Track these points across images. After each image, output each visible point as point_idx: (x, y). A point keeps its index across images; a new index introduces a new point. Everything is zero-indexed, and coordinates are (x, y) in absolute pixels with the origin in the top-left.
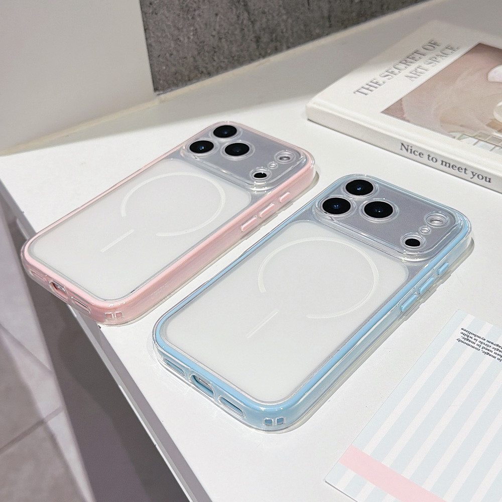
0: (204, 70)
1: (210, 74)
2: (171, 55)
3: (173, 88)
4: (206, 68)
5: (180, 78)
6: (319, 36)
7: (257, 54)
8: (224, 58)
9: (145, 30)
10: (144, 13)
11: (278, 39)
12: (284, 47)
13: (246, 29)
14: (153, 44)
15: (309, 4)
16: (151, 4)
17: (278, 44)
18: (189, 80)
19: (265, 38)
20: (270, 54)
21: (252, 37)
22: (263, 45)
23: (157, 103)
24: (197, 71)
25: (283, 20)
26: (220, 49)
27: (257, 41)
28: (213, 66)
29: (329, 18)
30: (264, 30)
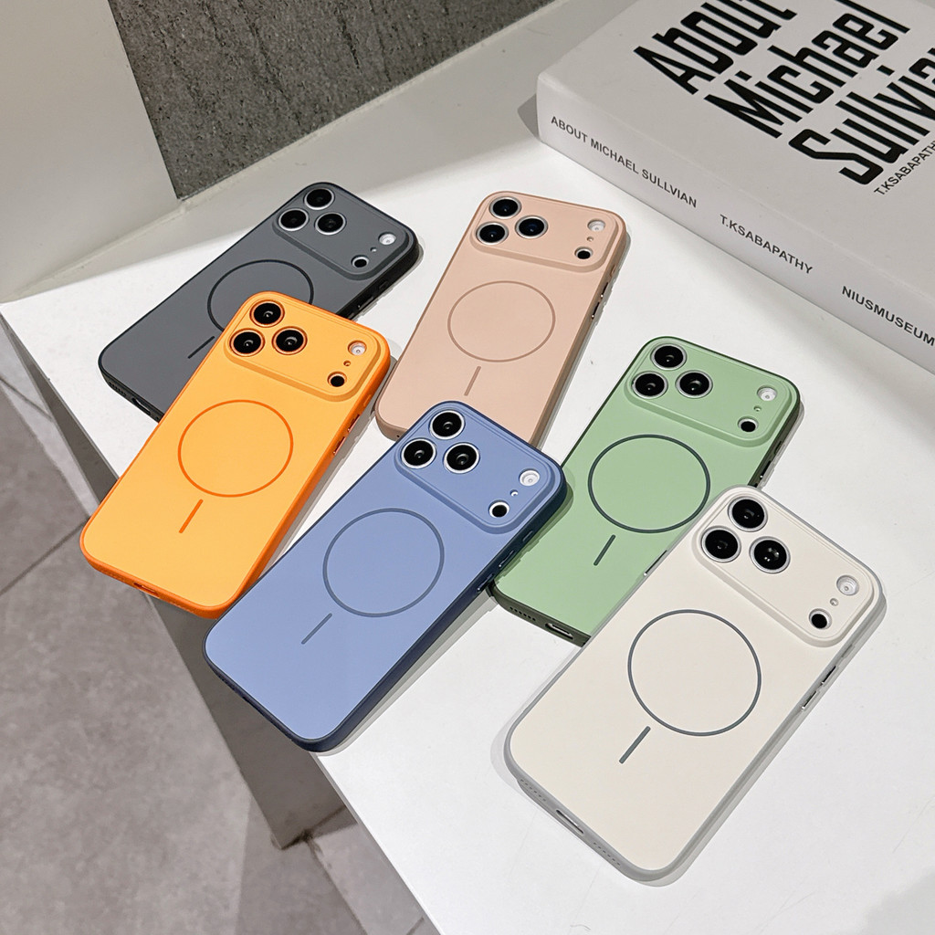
0: (236, 163)
1: (243, 166)
2: (192, 155)
3: (200, 190)
4: (238, 160)
5: (206, 177)
6: (376, 95)
7: (300, 131)
8: (258, 144)
9: (157, 137)
10: (154, 121)
11: (324, 108)
12: (334, 117)
13: (280, 109)
14: (169, 150)
15: (357, 63)
16: (160, 109)
17: (326, 114)
18: (219, 177)
19: (307, 112)
20: (316, 128)
21: (289, 114)
22: (305, 120)
23: (182, 210)
24: (226, 165)
25: (326, 87)
26: (251, 136)
27: (297, 117)
28: (245, 156)
29: (386, 71)
30: (304, 104)
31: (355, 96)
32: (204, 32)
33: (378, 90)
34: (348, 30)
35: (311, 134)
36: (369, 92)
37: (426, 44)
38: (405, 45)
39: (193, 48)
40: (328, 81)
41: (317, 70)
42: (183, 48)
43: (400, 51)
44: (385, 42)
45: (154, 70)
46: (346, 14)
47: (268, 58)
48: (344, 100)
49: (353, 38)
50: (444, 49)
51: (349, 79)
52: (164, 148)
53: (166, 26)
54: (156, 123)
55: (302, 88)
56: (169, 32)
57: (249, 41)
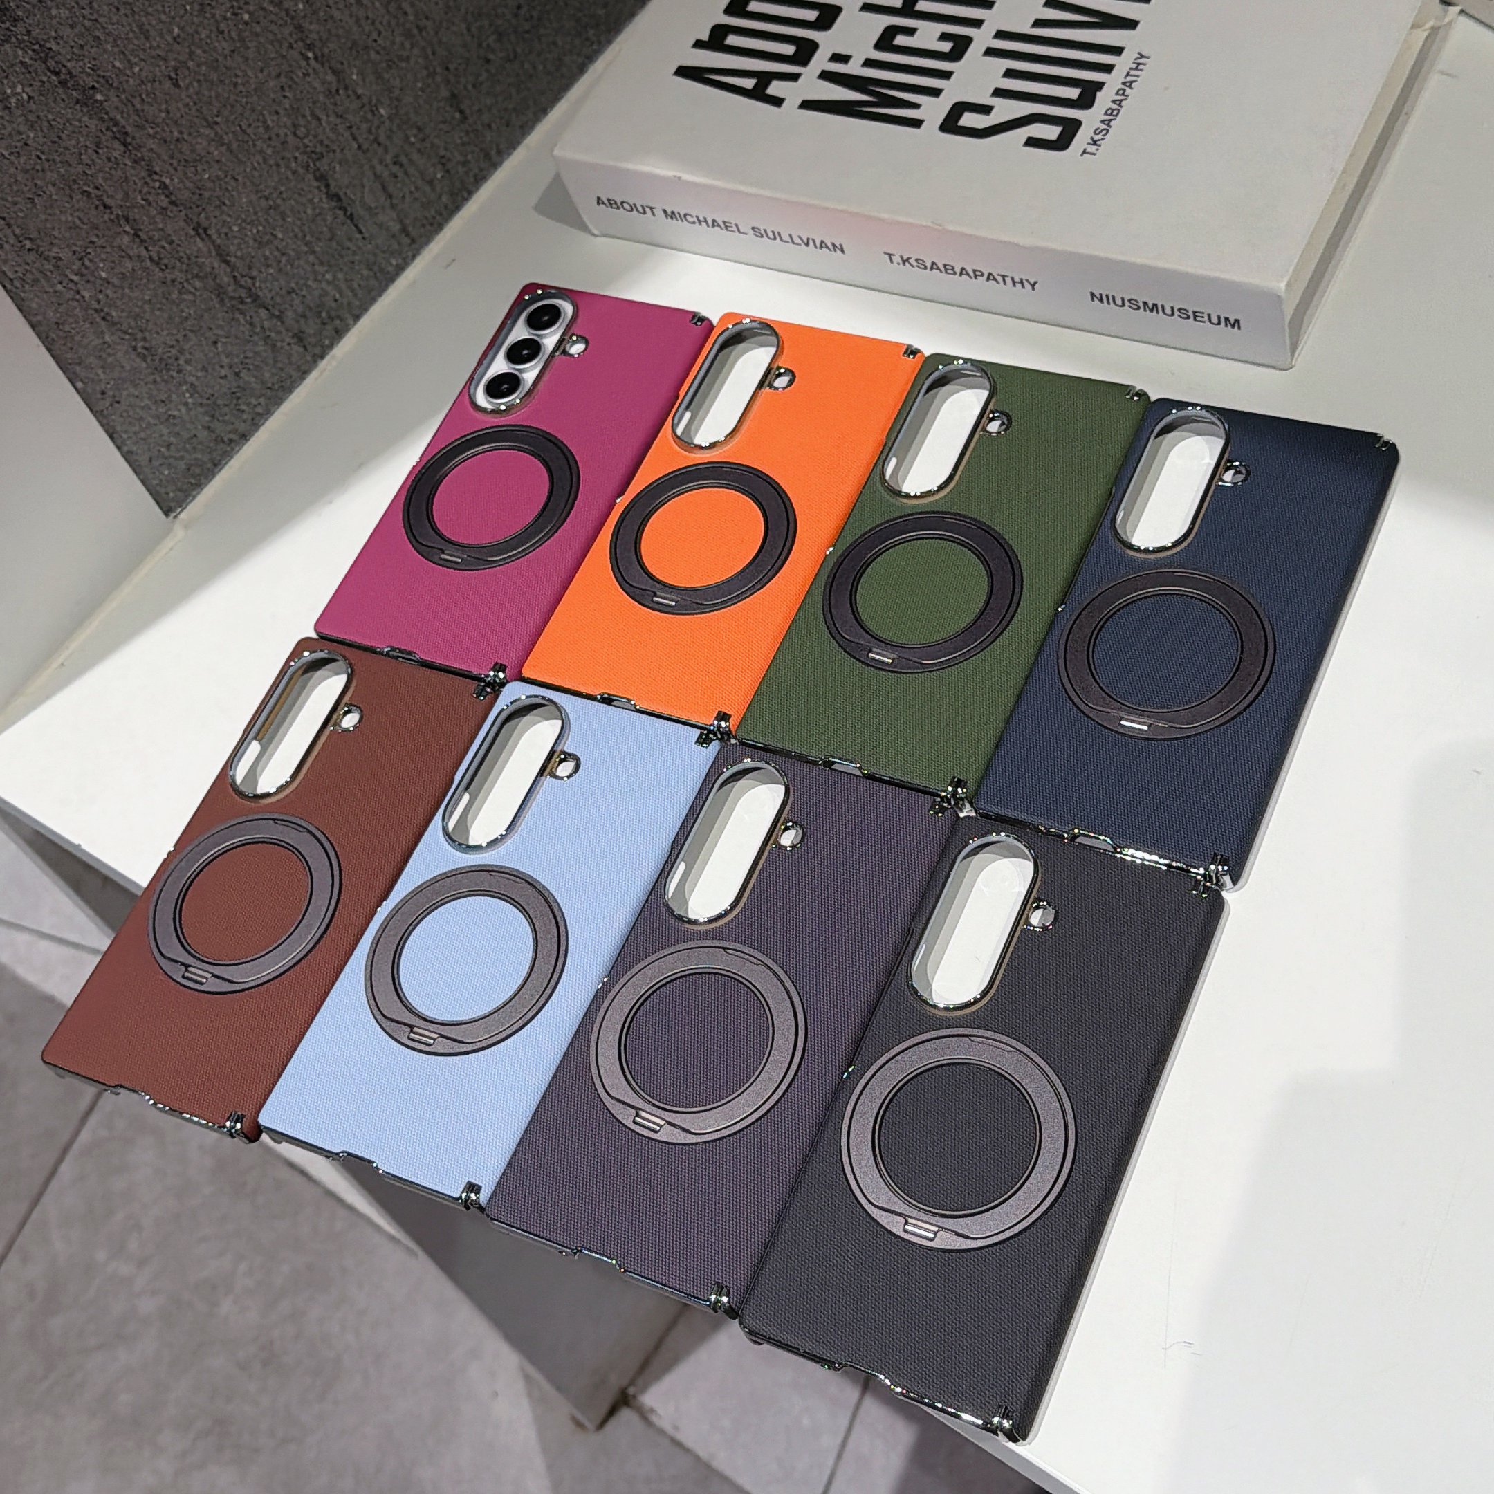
0: (233, 437)
1: (245, 437)
2: (169, 446)
3: (194, 493)
4: (235, 431)
5: (198, 471)
6: (400, 269)
7: (309, 358)
8: (257, 398)
9: (111, 437)
10: (99, 414)
11: (333, 314)
12: (352, 322)
13: (273, 335)
14: (135, 448)
15: (360, 232)
16: (103, 393)
17: (338, 322)
18: (216, 466)
19: (311, 328)
20: (331, 346)
21: (288, 340)
22: (313, 340)
23: (179, 532)
24: (222, 445)
25: (329, 283)
26: (244, 390)
27: (300, 340)
28: (244, 421)
29: (404, 230)
30: (304, 316)
31: (373, 282)
32: (130, 258)
33: (400, 261)
34: (333, 189)
35: (328, 358)
36: (390, 269)
37: (448, 171)
38: (420, 182)
39: (123, 288)
40: (327, 271)
41: (307, 262)
42: (108, 292)
43: (416, 195)
44: (391, 189)
45: (78, 338)
46: (323, 165)
47: (234, 268)
48: (360, 292)
49: (343, 197)
50: (476, 171)
51: (357, 258)
52: (125, 449)
53: (75, 267)
54: (105, 417)
55: (294, 295)
56: (82, 275)
57: (199, 250)
